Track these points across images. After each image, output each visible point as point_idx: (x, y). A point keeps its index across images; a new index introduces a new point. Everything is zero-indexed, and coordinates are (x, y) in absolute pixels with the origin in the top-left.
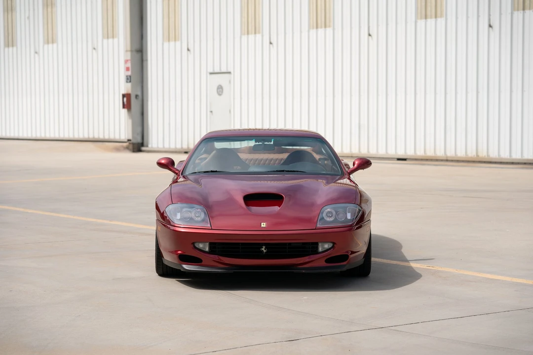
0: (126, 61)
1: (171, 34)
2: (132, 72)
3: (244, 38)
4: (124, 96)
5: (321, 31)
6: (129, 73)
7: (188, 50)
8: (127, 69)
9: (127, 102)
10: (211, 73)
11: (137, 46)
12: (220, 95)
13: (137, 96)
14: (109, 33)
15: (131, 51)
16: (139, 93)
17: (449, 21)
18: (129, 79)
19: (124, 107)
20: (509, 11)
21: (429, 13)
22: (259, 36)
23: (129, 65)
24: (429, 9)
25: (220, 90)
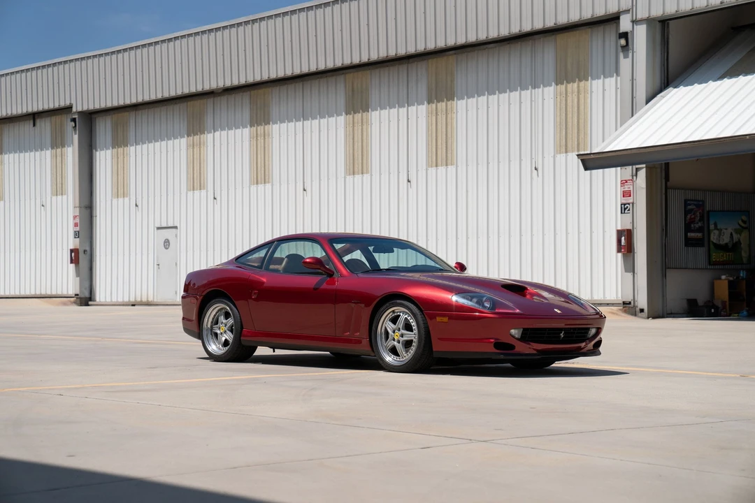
0: (75, 217)
1: (120, 190)
2: (80, 228)
3: (190, 193)
4: (72, 251)
5: (261, 187)
6: (78, 229)
7: (136, 205)
8: (76, 225)
9: (75, 257)
10: (158, 228)
11: (86, 203)
12: (167, 249)
13: (85, 251)
14: (59, 190)
15: (80, 207)
16: (88, 249)
17: (373, 177)
18: (77, 235)
19: (71, 262)
20: (425, 168)
21: (356, 169)
22: (203, 192)
23: (78, 220)
24: (356, 166)
25: (167, 243)
